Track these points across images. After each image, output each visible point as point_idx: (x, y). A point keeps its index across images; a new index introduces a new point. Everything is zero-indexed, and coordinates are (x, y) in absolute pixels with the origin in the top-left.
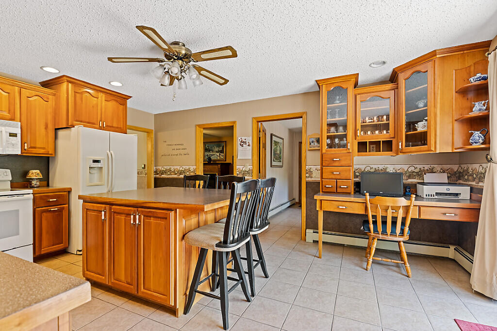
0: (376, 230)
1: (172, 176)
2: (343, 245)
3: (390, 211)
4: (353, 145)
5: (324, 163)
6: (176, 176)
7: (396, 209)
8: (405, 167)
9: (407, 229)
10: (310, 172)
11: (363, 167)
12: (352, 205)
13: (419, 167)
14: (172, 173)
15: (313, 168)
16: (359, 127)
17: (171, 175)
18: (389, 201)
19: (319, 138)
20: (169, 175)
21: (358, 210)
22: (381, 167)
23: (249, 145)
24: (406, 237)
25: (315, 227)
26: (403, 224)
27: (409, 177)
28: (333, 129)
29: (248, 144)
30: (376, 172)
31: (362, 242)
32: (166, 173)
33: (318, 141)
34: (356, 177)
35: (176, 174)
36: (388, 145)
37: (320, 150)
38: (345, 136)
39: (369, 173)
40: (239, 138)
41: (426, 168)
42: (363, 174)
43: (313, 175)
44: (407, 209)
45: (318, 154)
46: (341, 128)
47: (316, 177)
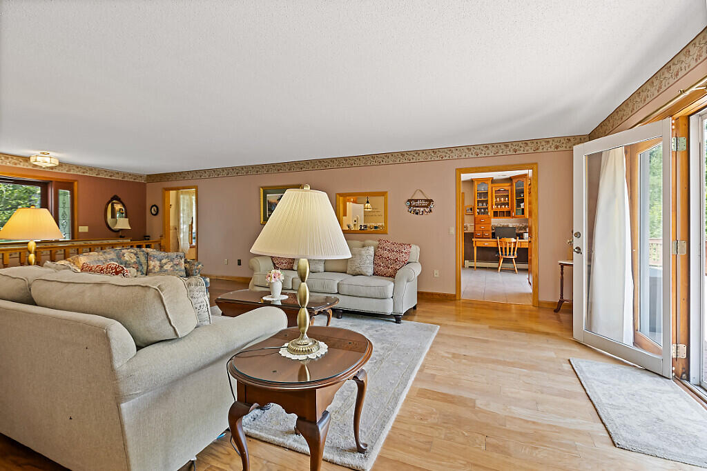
0: (502, 255)
3: (508, 244)
4: (491, 213)
5: (476, 222)
7: (510, 243)
8: (518, 224)
9: (516, 253)
10: (466, 227)
11: (496, 224)
12: (490, 243)
15: (468, 225)
16: (494, 203)
18: (508, 240)
19: (472, 208)
21: (494, 245)
22: (506, 224)
24: (516, 256)
25: (470, 259)
26: (514, 251)
27: (520, 230)
28: (480, 204)
30: (503, 227)
33: (471, 209)
34: (493, 230)
36: (508, 214)
37: (474, 214)
38: (487, 208)
39: (500, 227)
42: (496, 228)
43: (469, 229)
44: (515, 243)
45: (473, 217)
46: (485, 204)
47: (471, 230)
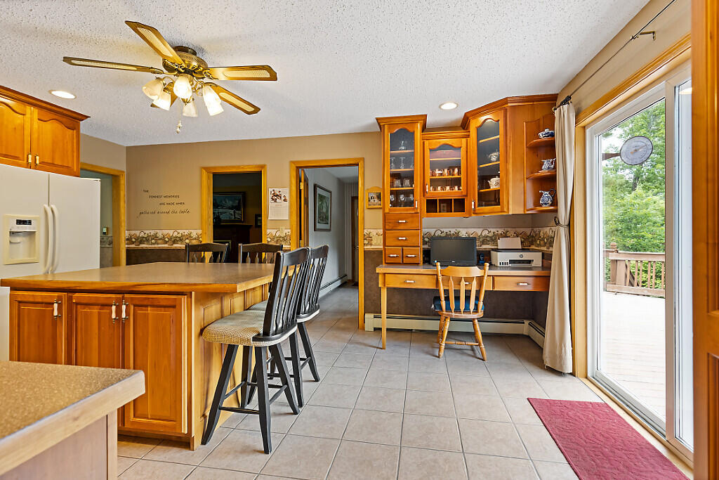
0: (448, 309)
1: (160, 246)
2: (410, 331)
3: (463, 283)
4: (420, 204)
5: (389, 224)
6: (166, 245)
7: (469, 280)
8: (479, 231)
9: (481, 304)
10: (368, 238)
11: (432, 231)
12: (418, 278)
13: (493, 230)
14: (160, 241)
15: (374, 233)
16: (427, 181)
17: (158, 244)
18: (462, 272)
19: (380, 194)
20: (154, 244)
21: (426, 284)
22: (453, 231)
23: (285, 200)
24: (480, 314)
25: (376, 311)
26: (477, 298)
27: (483, 243)
28: (397, 182)
29: (283, 198)
30: (448, 237)
31: (431, 325)
32: (147, 240)
33: (379, 197)
34: (425, 243)
35: (166, 242)
36: (460, 205)
37: (383, 208)
38: (412, 192)
39: (440, 238)
40: (272, 190)
41: (500, 232)
42: (432, 239)
43: (373, 242)
44: (480, 279)
45: (380, 213)
46: (407, 182)
47: (377, 244)
